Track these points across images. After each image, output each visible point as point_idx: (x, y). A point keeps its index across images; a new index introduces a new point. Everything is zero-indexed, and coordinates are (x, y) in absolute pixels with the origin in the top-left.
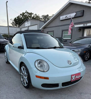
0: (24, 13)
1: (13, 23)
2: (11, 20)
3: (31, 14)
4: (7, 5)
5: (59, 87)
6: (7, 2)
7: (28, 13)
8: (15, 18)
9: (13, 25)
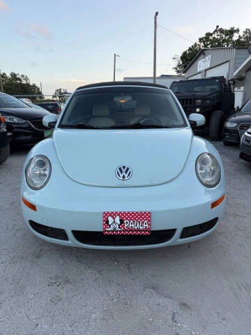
0: (211, 35)
1: (179, 66)
2: (174, 58)
3: (232, 32)
4: (155, 22)
5: (69, 242)
6: (157, 14)
7: (222, 31)
8: (185, 53)
9: (178, 72)
